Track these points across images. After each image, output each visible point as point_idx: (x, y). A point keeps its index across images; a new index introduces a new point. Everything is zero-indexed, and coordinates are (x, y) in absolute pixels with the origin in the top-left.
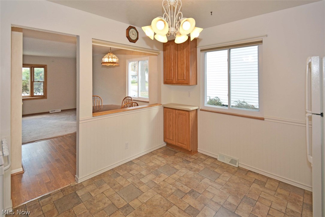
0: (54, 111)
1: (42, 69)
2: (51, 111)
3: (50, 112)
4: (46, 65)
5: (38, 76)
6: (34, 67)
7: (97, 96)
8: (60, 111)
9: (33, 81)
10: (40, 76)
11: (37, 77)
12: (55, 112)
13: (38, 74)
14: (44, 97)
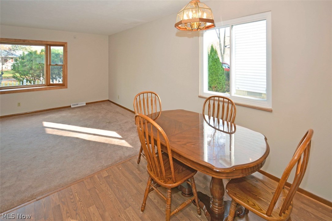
0: (77, 104)
1: (62, 48)
2: (73, 105)
3: (72, 107)
4: (66, 43)
5: (57, 58)
6: (51, 45)
7: (152, 93)
8: (85, 104)
9: (49, 64)
10: (59, 58)
11: (56, 60)
12: (79, 106)
13: (57, 56)
14: (63, 85)
